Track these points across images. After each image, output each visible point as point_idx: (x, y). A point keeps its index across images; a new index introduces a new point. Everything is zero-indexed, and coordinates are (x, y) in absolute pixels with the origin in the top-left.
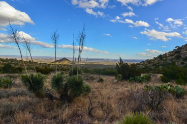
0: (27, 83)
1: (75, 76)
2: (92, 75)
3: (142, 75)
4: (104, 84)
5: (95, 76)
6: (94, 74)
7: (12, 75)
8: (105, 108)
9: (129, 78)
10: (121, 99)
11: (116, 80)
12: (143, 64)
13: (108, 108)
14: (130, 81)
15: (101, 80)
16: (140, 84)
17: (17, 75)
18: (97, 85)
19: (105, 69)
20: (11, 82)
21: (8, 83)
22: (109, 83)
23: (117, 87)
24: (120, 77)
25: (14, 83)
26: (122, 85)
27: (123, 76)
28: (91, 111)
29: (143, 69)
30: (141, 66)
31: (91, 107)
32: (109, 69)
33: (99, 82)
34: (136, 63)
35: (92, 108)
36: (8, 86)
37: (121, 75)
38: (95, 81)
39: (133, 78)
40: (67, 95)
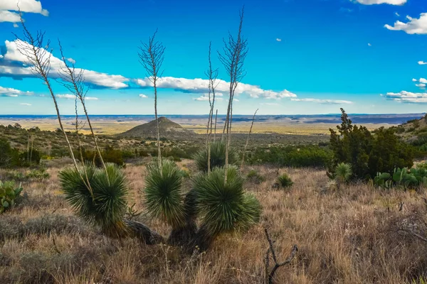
0: (78, 195)
1: (217, 170)
2: (252, 168)
3: (416, 164)
4: (297, 194)
5: (263, 171)
6: (259, 164)
7: (15, 172)
8: (315, 265)
9: (373, 176)
10: (359, 239)
11: (333, 182)
12: (411, 130)
13: (323, 266)
14: (377, 184)
15: (284, 183)
16: (413, 192)
17: (28, 172)
18: (274, 196)
19: (289, 150)
20: (17, 193)
21: (10, 196)
22: (310, 190)
23: (338, 202)
24: (343, 171)
25: (26, 196)
26: (354, 198)
27: (353, 169)
28: (273, 274)
29: (415, 144)
30: (406, 137)
31: (272, 264)
32: (301, 147)
33: (277, 187)
34: (387, 126)
35: (277, 266)
36: (10, 205)
37: (347, 166)
38: (265, 184)
39: (386, 175)
40: (192, 227)
